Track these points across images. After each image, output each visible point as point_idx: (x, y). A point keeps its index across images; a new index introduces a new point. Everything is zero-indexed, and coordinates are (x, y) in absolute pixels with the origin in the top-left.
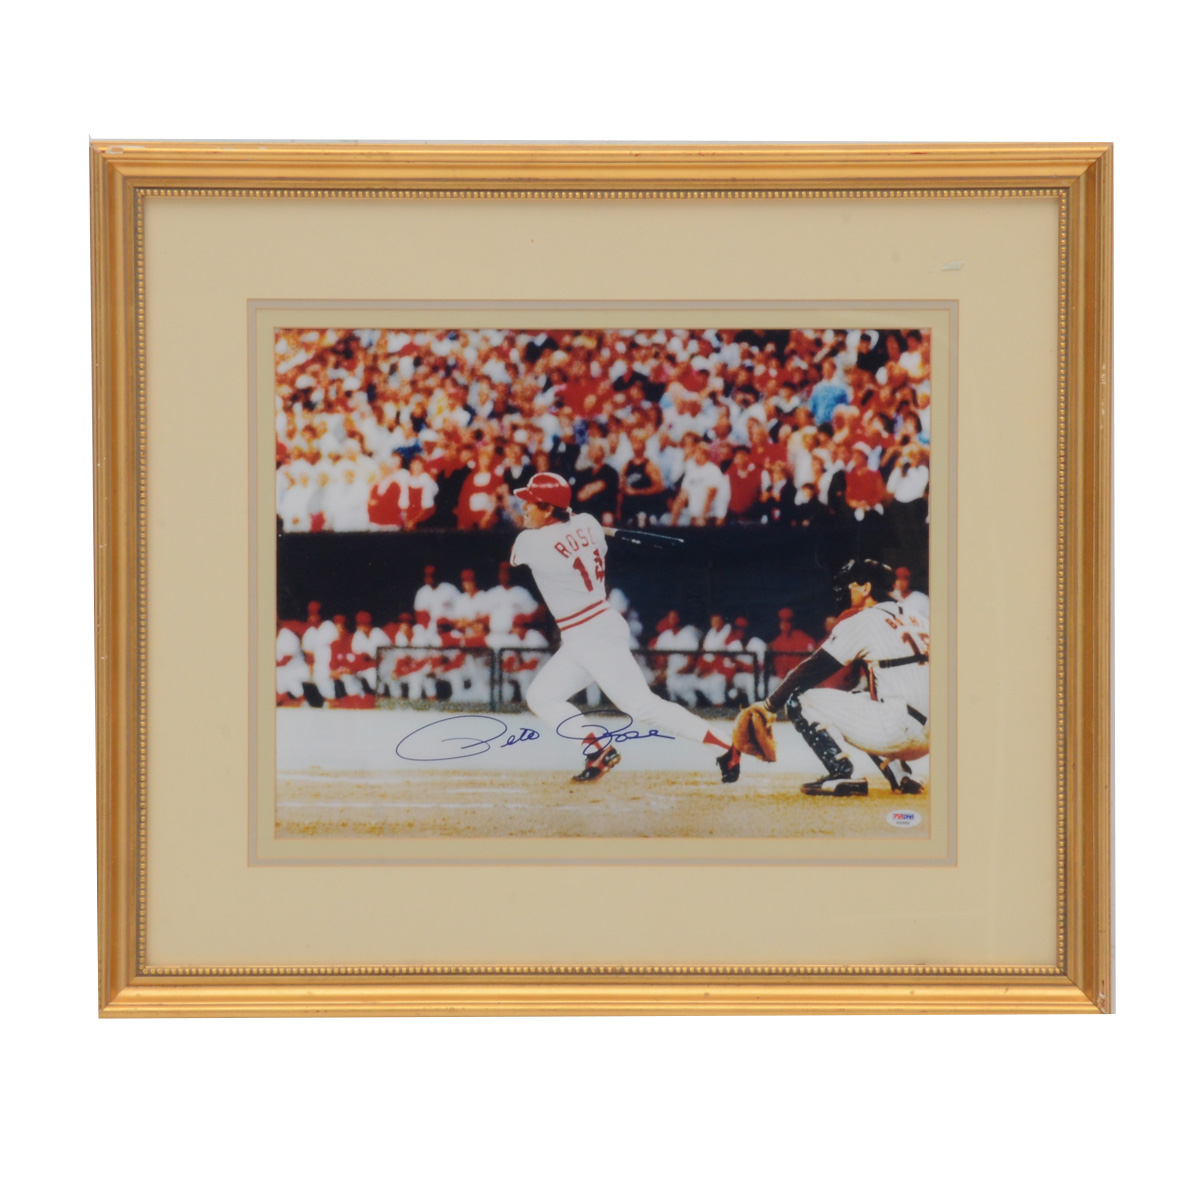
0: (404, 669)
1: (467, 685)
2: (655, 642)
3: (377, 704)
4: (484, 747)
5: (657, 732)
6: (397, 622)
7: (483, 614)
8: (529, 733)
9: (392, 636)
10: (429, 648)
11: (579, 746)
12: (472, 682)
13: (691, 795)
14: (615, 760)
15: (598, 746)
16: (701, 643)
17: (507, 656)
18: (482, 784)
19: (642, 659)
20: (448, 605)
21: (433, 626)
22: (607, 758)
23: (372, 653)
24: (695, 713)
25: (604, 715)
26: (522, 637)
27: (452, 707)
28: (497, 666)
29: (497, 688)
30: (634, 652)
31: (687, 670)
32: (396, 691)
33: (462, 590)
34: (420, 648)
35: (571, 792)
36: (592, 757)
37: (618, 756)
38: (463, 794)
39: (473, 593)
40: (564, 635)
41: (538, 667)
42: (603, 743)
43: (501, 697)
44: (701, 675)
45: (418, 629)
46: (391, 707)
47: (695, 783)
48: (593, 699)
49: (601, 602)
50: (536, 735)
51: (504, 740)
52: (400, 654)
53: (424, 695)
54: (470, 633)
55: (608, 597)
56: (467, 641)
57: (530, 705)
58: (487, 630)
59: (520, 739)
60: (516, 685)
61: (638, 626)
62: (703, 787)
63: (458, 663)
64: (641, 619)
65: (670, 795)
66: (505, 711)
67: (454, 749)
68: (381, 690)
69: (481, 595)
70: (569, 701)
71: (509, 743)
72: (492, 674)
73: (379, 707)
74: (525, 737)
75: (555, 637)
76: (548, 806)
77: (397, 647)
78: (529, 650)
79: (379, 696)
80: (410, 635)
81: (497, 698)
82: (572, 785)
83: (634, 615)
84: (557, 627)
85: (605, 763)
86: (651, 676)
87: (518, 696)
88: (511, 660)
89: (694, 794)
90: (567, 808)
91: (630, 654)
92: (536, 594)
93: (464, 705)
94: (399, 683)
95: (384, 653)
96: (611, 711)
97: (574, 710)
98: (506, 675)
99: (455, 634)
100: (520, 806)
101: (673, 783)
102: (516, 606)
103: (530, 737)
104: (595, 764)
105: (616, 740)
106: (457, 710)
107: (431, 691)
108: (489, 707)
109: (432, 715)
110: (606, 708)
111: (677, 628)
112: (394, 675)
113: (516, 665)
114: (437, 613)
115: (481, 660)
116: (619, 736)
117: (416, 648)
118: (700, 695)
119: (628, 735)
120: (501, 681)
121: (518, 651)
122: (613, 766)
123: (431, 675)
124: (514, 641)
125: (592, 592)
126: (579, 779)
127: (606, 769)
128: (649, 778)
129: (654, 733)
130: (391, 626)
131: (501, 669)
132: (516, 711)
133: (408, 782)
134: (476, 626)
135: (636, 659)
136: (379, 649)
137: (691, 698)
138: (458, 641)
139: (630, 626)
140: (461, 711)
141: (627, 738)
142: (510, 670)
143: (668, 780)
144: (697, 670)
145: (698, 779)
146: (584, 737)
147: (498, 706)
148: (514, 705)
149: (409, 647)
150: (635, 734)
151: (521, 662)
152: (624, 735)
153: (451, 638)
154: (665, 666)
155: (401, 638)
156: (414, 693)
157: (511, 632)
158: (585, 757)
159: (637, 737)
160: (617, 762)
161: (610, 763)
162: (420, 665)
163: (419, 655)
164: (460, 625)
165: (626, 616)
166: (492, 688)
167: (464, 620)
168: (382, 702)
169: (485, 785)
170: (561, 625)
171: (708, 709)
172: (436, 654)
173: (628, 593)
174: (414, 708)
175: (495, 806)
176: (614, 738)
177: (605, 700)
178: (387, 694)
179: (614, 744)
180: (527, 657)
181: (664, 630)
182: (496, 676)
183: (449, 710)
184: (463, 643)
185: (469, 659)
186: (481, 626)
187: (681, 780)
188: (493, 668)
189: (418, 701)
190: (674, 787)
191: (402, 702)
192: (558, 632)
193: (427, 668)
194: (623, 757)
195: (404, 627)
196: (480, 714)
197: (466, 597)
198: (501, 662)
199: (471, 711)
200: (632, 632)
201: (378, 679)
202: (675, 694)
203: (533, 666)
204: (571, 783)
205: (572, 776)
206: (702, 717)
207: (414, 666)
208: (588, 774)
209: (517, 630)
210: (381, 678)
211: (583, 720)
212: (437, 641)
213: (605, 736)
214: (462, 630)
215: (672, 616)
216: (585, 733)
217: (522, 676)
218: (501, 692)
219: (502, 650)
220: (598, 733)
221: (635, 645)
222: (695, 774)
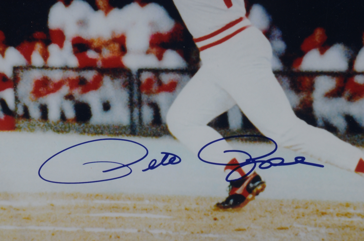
0: (41, 90)
1: (107, 107)
2: (300, 63)
3: (17, 125)
4: (126, 170)
5: (303, 158)
6: (32, 41)
7: (118, 34)
8: (170, 157)
9: (28, 56)
10: (66, 68)
11: (222, 172)
12: (111, 103)
13: (344, 227)
14: (260, 187)
15: (241, 172)
16: (351, 63)
17: (145, 77)
18: (125, 209)
19: (286, 80)
20: (82, 23)
21: (68, 45)
22: (251, 185)
23: (9, 73)
24: (345, 140)
25: (246, 140)
26: (160, 57)
27: (92, 130)
28: (136, 88)
29: (136, 110)
30: (277, 73)
31: (335, 94)
32: (35, 113)
33: (96, 7)
34: (56, 69)
35: (215, 219)
36: (235, 184)
37: (262, 183)
38: (106, 218)
39: (107, 11)
40: (203, 55)
41: (178, 89)
42: (246, 169)
43: (140, 119)
44: (351, 99)
45: (53, 48)
46: (32, 129)
47: (347, 215)
48: (235, 123)
49: (240, 20)
50: (177, 160)
51: (145, 164)
52: (37, 75)
53: (63, 117)
54: (107, 53)
55: (248, 14)
56: (104, 61)
57: (171, 129)
58: (123, 50)
59: (162, 163)
60: (155, 107)
61: (281, 45)
62: (356, 220)
63: (96, 85)
64: (284, 38)
65: (320, 226)
66: (145, 135)
67: (96, 172)
68: (20, 111)
69: (115, 13)
70: (210, 124)
71: (151, 167)
72: (131, 96)
73: (19, 128)
74: (167, 161)
75: (194, 57)
76: (192, 233)
77: (34, 67)
78: (167, 71)
79: (19, 117)
80: (45, 55)
81: (137, 121)
82: (216, 212)
83: (277, 33)
84: (195, 46)
85: (249, 190)
86: (296, 99)
87: (158, 120)
88: (149, 81)
89: (347, 226)
90: (211, 235)
91: (273, 76)
92: (173, 13)
93: (104, 127)
94: (38, 104)
95: (21, 74)
96: (255, 136)
97: (215, 134)
98: (145, 97)
99: (91, 54)
100: (164, 232)
101: (323, 214)
102: (152, 24)
103: (171, 162)
104: (239, 191)
105: (260, 167)
106: (97, 133)
107: (70, 114)
108: (129, 131)
109: (72, 138)
110: (248, 133)
111: (323, 48)
112: (32, 96)
113: (155, 87)
114: (71, 32)
115: (118, 82)
116: (263, 162)
117: (52, 68)
118: (349, 118)
119: (273, 162)
120: (140, 104)
121: (157, 72)
122: (257, 194)
123: (69, 97)
124: (151, 62)
125: (231, 8)
126: (223, 206)
127: (250, 196)
128: (297, 208)
129: (300, 160)
130: (26, 45)
131: (140, 91)
132: (157, 135)
133: (52, 205)
134: (112, 45)
135: (279, 80)
136: (16, 69)
137: (340, 123)
138: (94, 61)
139: (272, 45)
140: (102, 133)
141: (272, 165)
142: (149, 92)
143: (317, 211)
144: (347, 93)
145: (351, 210)
146: (227, 162)
147: (138, 129)
148: (154, 128)
149: (45, 67)
150: (279, 161)
151: (160, 83)
152: (269, 161)
153: (87, 58)
154: (311, 88)
155: (37, 59)
156: (54, 115)
157: (148, 52)
158: (229, 183)
159: (282, 164)
160: (262, 190)
161: (255, 191)
162: (58, 86)
163: (56, 76)
164: (95, 44)
165: (268, 34)
166: (132, 111)
167: (99, 39)
168: (22, 123)
169: (128, 209)
170: (199, 45)
171: (360, 136)
172: (73, 75)
173: (269, 10)
174: (54, 131)
175: (139, 231)
176: (258, 164)
177: (247, 123)
178: (26, 115)
179: (258, 171)
180: (166, 79)
181: (309, 49)
182: (135, 98)
183: (89, 133)
184: (100, 64)
185: (107, 80)
186: (117, 46)
187: (331, 210)
188: (131, 90)
189: (58, 123)
190: (324, 218)
191: (42, 124)
192: (197, 52)
193: (65, 90)
194: (267, 184)
195: (39, 46)
196: (120, 137)
197: (100, 14)
198: (139, 83)
199: (110, 134)
200: (275, 52)
201: (17, 99)
202: (323, 119)
203: (172, 87)
204: (215, 210)
205: (215, 203)
206: (353, 144)
207: (51, 87)
208: (231, 201)
209: (154, 50)
210: (20, 98)
211: (225, 145)
212: (74, 62)
213: (248, 162)
214: (98, 50)
215: (318, 34)
216: (228, 158)
217: (161, 98)
218: (140, 114)
219: (140, 71)
220: (241, 158)
221: (278, 66)
222: (348, 205)
